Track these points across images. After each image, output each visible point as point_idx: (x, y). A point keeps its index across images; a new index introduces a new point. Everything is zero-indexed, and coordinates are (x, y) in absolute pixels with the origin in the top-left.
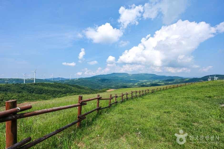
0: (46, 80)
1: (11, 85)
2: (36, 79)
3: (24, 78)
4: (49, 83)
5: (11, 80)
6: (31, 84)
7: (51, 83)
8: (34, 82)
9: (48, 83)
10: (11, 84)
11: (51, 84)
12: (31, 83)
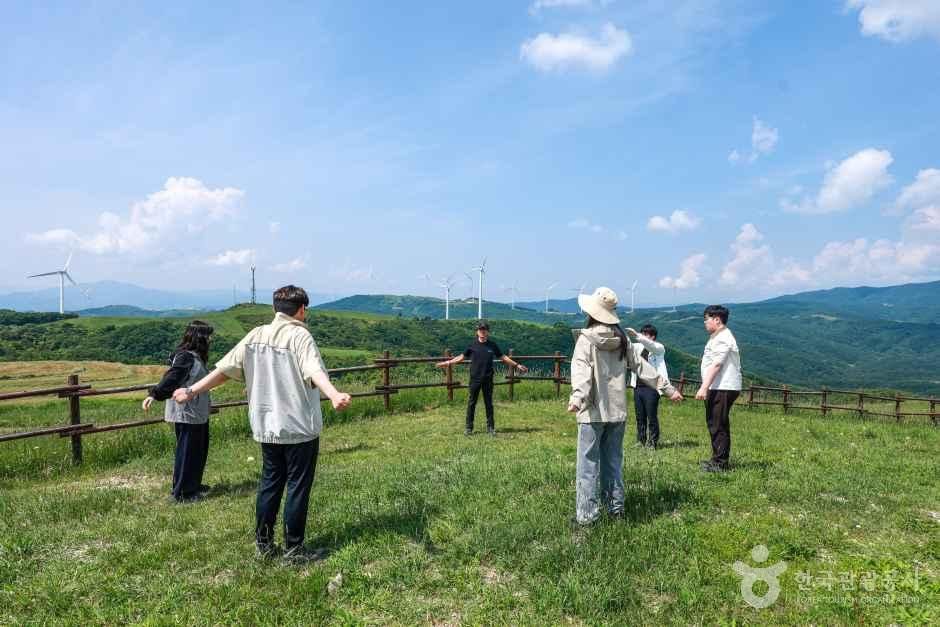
0: (521, 308)
1: (411, 323)
2: (486, 305)
3: (447, 298)
4: (532, 326)
5: (408, 302)
6: (470, 323)
7: (543, 327)
8: (480, 317)
9: (528, 323)
10: (410, 319)
11: (539, 329)
12: (470, 320)
